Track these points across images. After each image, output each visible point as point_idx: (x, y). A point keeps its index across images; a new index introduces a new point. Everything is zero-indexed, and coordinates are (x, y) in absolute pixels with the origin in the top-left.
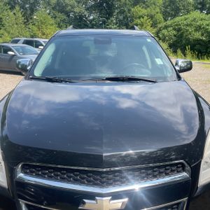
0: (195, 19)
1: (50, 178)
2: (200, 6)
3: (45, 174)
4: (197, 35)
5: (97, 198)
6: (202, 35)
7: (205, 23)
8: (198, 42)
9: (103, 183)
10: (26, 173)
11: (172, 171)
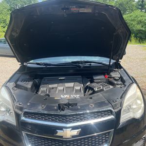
0: (137, 16)
1: (39, 119)
2: (140, 7)
3: (37, 117)
4: (139, 27)
5: (64, 129)
6: (142, 27)
7: (144, 18)
8: (140, 31)
9: (67, 121)
10: (26, 117)
11: (105, 114)
